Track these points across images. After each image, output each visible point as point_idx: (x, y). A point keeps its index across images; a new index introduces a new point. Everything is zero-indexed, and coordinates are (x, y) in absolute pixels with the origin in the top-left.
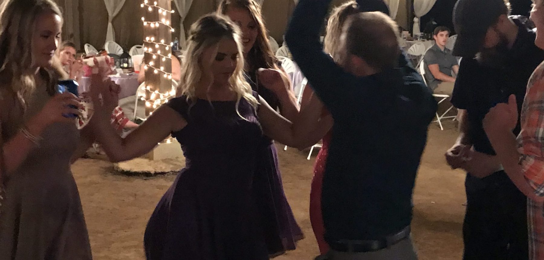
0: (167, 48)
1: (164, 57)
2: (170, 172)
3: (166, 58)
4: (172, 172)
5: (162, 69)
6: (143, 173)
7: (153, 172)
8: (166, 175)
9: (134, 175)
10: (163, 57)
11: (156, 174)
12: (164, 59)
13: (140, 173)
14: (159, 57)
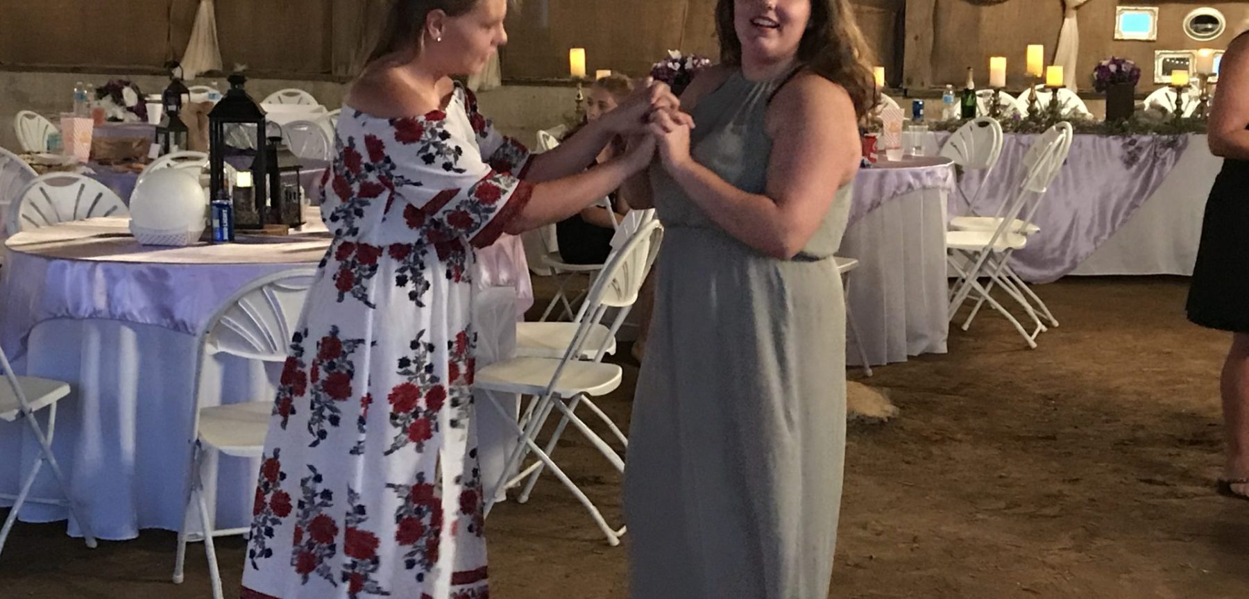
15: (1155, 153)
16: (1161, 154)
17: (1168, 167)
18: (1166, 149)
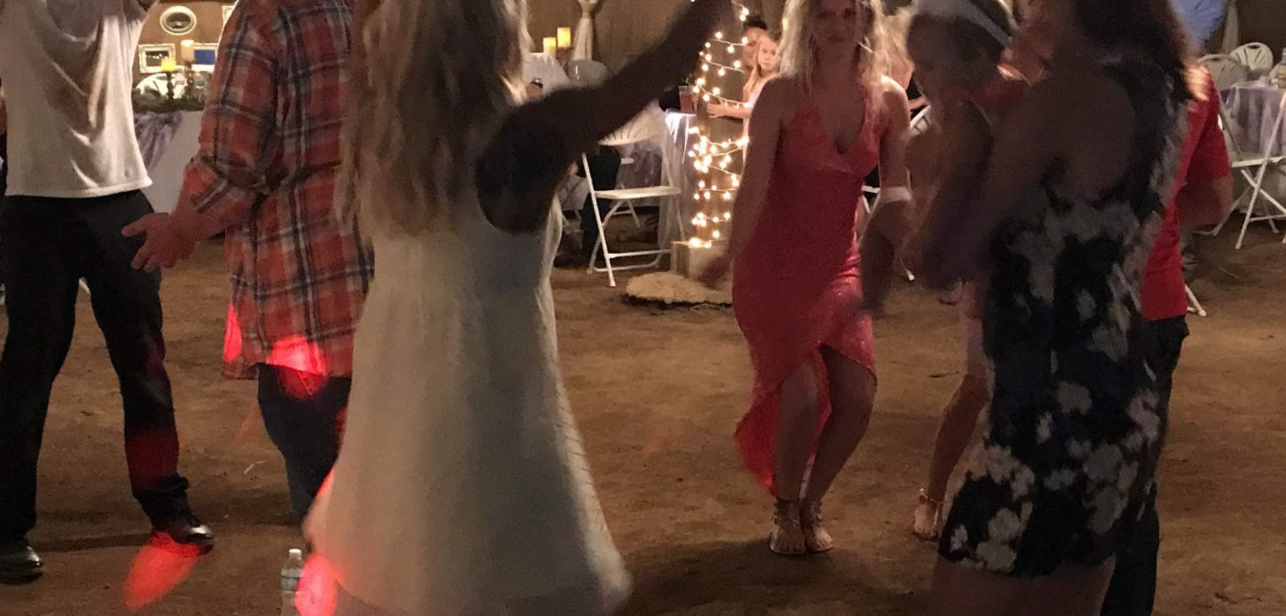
0: (731, 49)
1: (723, 67)
2: (705, 302)
3: (729, 72)
4: (708, 303)
5: (717, 91)
6: (654, 301)
7: (667, 301)
8: (692, 309)
9: (642, 305)
10: (720, 68)
11: (676, 305)
12: (722, 72)
13: (649, 302)
14: (713, 69)
15: (156, 129)
16: (160, 129)
17: (167, 139)
18: (163, 125)
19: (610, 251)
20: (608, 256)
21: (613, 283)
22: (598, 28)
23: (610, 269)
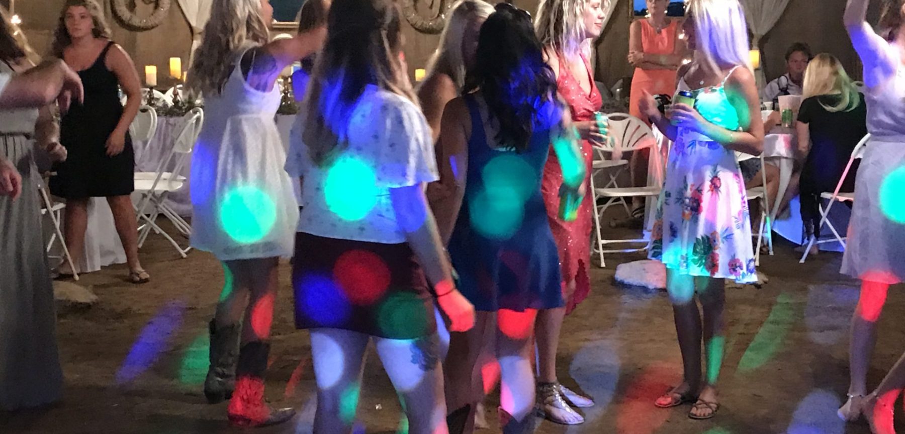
19: (602, 239)
20: (602, 242)
21: (603, 265)
22: (600, 55)
23: (601, 252)
